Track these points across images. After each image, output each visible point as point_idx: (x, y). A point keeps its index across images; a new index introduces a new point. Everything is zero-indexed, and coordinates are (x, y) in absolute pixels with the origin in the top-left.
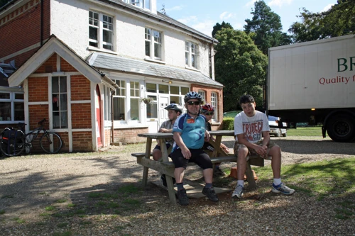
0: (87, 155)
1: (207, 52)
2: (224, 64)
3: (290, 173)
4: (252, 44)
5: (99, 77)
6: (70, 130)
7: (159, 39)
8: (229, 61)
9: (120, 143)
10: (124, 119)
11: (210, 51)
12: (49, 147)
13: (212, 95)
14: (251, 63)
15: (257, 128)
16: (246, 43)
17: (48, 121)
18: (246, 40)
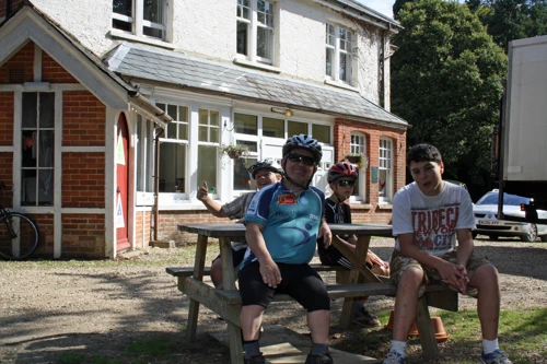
0: (92, 267)
1: (375, 49)
2: (418, 75)
3: (529, 328)
4: (483, 33)
5: (124, 96)
6: (57, 210)
7: (269, 17)
8: (429, 69)
9: (172, 242)
10: (182, 190)
11: (382, 47)
12: (10, 244)
13: (383, 143)
14: (478, 76)
15: (444, 222)
16: (468, 31)
17: (11, 188)
18: (468, 24)
